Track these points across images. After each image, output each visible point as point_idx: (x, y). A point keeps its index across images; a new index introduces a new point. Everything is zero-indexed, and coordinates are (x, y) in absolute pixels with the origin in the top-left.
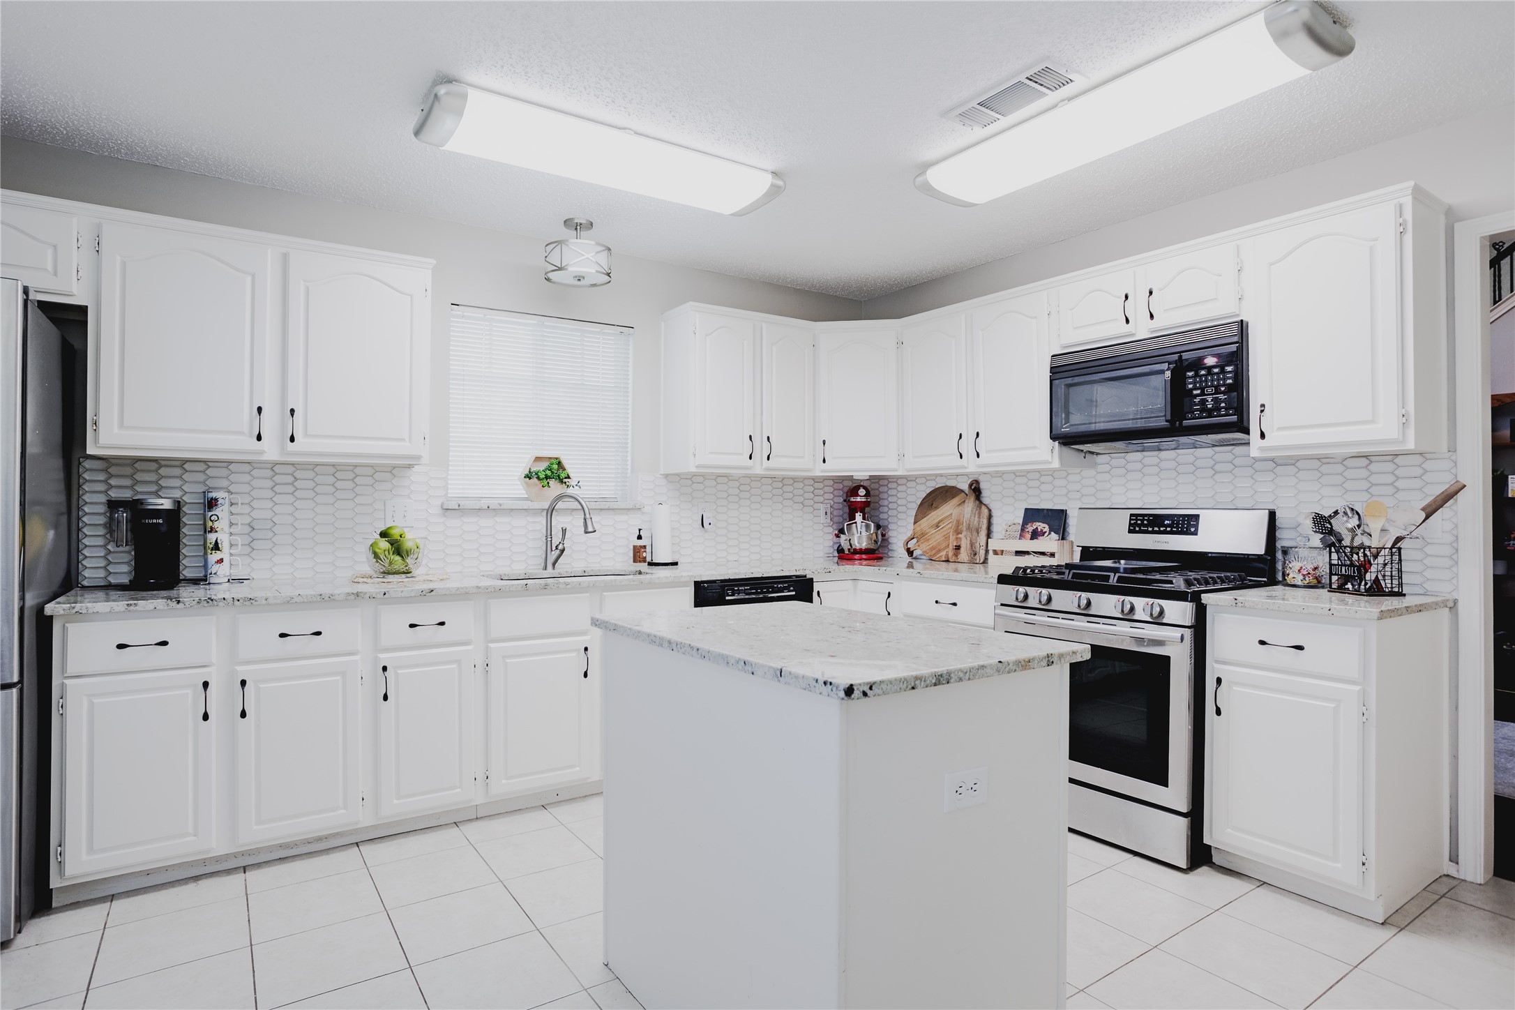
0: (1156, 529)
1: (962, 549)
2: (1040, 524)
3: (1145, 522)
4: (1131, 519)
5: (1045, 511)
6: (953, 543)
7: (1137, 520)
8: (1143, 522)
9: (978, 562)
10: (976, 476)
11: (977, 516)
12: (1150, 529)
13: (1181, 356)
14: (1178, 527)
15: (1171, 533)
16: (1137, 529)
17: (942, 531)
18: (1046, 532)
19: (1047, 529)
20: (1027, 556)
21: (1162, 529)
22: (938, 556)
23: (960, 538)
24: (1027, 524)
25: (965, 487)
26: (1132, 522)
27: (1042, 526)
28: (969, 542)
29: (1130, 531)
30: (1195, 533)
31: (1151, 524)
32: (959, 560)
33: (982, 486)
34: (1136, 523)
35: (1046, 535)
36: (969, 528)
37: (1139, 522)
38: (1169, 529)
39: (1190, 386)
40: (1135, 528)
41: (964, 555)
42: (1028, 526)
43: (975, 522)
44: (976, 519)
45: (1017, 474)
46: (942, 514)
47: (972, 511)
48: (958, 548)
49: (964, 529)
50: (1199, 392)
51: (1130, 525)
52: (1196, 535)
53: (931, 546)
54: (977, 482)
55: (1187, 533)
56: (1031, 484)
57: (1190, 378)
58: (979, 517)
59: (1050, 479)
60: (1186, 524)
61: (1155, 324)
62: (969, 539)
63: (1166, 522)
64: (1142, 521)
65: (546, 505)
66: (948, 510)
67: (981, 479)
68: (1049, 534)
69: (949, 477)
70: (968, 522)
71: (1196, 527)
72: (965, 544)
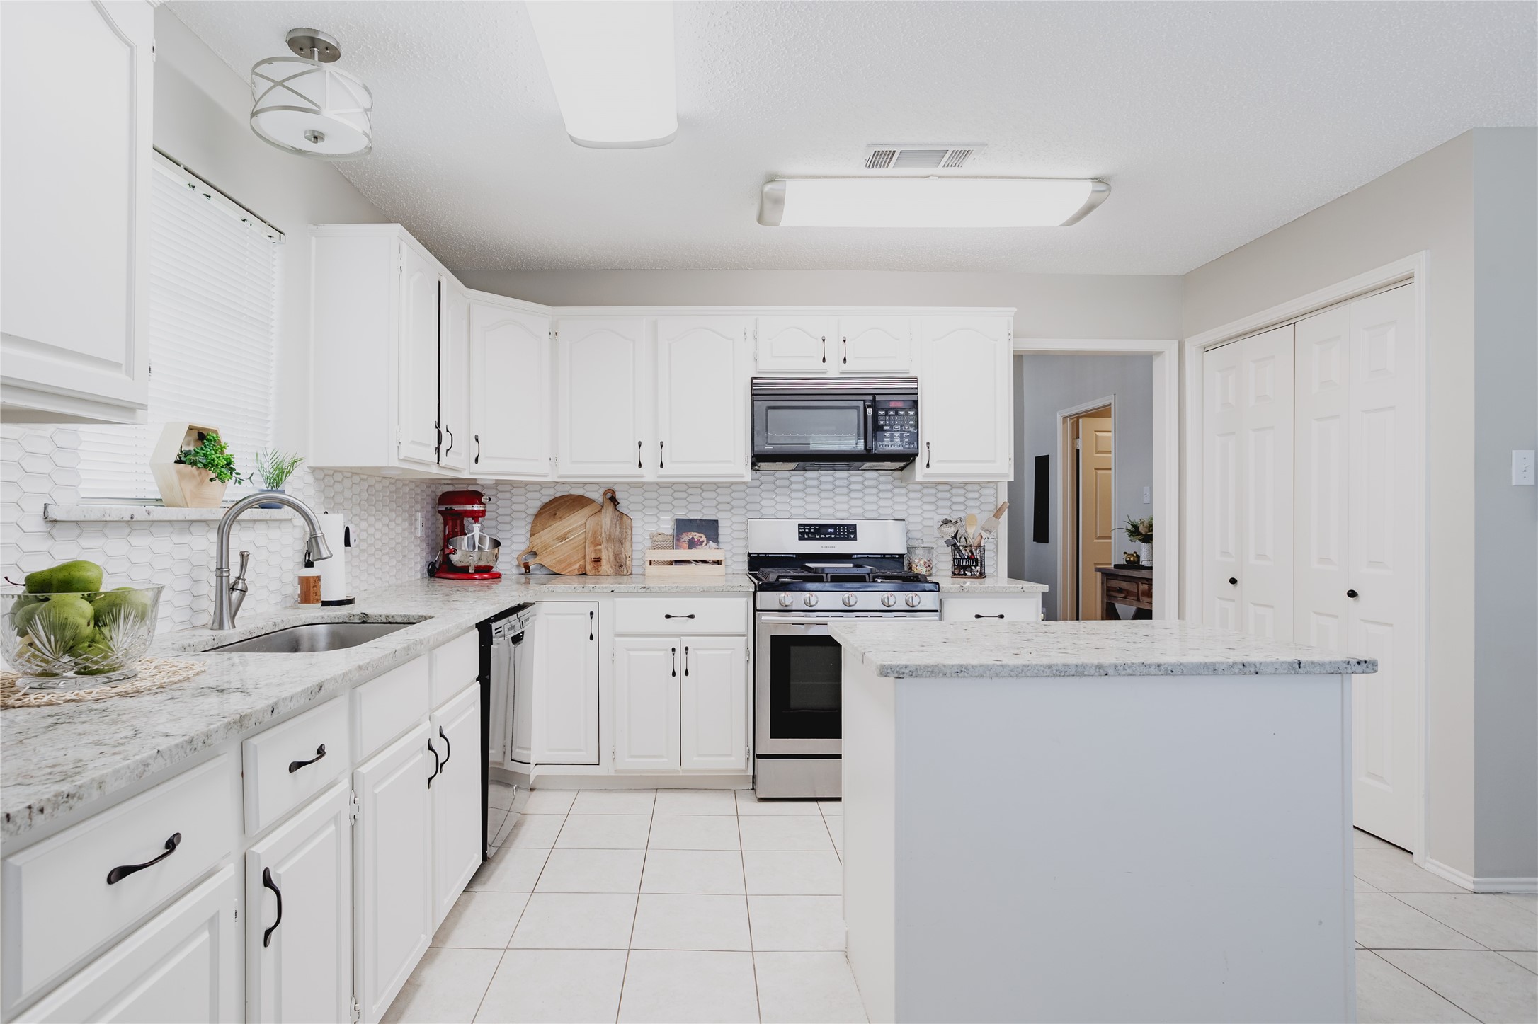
0: (823, 536)
1: (604, 562)
2: (695, 534)
3: (813, 531)
4: (799, 529)
5: (698, 522)
6: (591, 555)
7: (805, 529)
8: (808, 532)
9: (625, 573)
10: (611, 485)
11: (618, 527)
12: (817, 537)
13: (874, 398)
14: (840, 534)
15: (835, 539)
16: (806, 536)
17: (571, 543)
18: (703, 541)
19: (703, 538)
20: (688, 565)
21: (827, 536)
22: (569, 570)
23: (600, 550)
24: (681, 534)
25: (596, 495)
26: (801, 531)
27: (697, 536)
28: (611, 554)
29: (800, 539)
30: (855, 539)
31: (817, 531)
32: (600, 573)
33: (618, 496)
34: (804, 532)
35: (704, 544)
36: (610, 539)
37: (807, 531)
38: (833, 536)
39: (882, 422)
40: (804, 536)
41: (606, 567)
42: (683, 536)
43: (617, 533)
44: (618, 529)
45: (661, 485)
46: (570, 525)
47: (611, 521)
48: (598, 560)
49: (604, 540)
50: (888, 428)
51: (800, 533)
52: (856, 540)
53: (558, 559)
54: (613, 492)
55: (848, 539)
56: (677, 495)
57: (881, 416)
58: (621, 527)
59: (699, 491)
60: (847, 532)
61: (848, 367)
62: (611, 550)
63: (830, 530)
64: (810, 529)
65: (219, 514)
66: (575, 522)
67: (616, 488)
68: (707, 543)
69: (573, 485)
70: (608, 533)
71: (855, 533)
72: (606, 556)
